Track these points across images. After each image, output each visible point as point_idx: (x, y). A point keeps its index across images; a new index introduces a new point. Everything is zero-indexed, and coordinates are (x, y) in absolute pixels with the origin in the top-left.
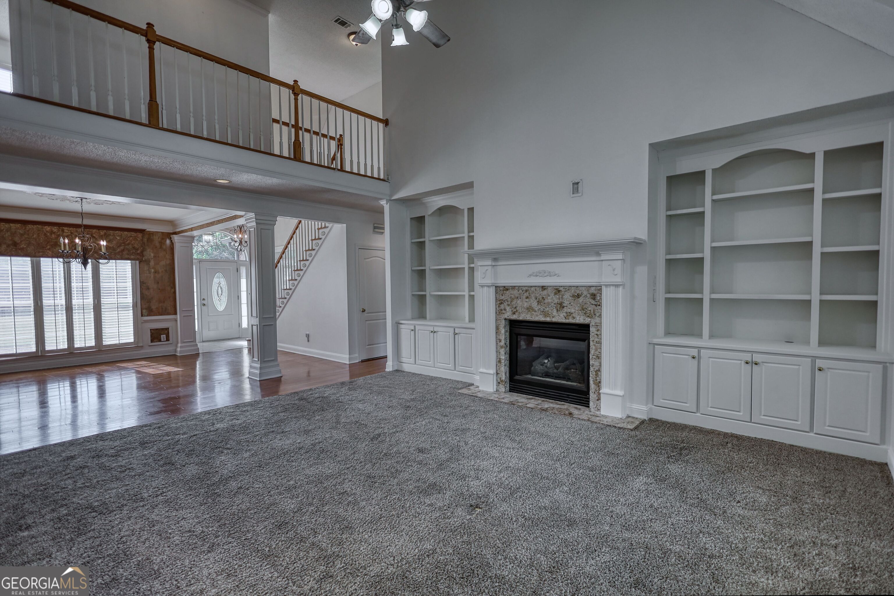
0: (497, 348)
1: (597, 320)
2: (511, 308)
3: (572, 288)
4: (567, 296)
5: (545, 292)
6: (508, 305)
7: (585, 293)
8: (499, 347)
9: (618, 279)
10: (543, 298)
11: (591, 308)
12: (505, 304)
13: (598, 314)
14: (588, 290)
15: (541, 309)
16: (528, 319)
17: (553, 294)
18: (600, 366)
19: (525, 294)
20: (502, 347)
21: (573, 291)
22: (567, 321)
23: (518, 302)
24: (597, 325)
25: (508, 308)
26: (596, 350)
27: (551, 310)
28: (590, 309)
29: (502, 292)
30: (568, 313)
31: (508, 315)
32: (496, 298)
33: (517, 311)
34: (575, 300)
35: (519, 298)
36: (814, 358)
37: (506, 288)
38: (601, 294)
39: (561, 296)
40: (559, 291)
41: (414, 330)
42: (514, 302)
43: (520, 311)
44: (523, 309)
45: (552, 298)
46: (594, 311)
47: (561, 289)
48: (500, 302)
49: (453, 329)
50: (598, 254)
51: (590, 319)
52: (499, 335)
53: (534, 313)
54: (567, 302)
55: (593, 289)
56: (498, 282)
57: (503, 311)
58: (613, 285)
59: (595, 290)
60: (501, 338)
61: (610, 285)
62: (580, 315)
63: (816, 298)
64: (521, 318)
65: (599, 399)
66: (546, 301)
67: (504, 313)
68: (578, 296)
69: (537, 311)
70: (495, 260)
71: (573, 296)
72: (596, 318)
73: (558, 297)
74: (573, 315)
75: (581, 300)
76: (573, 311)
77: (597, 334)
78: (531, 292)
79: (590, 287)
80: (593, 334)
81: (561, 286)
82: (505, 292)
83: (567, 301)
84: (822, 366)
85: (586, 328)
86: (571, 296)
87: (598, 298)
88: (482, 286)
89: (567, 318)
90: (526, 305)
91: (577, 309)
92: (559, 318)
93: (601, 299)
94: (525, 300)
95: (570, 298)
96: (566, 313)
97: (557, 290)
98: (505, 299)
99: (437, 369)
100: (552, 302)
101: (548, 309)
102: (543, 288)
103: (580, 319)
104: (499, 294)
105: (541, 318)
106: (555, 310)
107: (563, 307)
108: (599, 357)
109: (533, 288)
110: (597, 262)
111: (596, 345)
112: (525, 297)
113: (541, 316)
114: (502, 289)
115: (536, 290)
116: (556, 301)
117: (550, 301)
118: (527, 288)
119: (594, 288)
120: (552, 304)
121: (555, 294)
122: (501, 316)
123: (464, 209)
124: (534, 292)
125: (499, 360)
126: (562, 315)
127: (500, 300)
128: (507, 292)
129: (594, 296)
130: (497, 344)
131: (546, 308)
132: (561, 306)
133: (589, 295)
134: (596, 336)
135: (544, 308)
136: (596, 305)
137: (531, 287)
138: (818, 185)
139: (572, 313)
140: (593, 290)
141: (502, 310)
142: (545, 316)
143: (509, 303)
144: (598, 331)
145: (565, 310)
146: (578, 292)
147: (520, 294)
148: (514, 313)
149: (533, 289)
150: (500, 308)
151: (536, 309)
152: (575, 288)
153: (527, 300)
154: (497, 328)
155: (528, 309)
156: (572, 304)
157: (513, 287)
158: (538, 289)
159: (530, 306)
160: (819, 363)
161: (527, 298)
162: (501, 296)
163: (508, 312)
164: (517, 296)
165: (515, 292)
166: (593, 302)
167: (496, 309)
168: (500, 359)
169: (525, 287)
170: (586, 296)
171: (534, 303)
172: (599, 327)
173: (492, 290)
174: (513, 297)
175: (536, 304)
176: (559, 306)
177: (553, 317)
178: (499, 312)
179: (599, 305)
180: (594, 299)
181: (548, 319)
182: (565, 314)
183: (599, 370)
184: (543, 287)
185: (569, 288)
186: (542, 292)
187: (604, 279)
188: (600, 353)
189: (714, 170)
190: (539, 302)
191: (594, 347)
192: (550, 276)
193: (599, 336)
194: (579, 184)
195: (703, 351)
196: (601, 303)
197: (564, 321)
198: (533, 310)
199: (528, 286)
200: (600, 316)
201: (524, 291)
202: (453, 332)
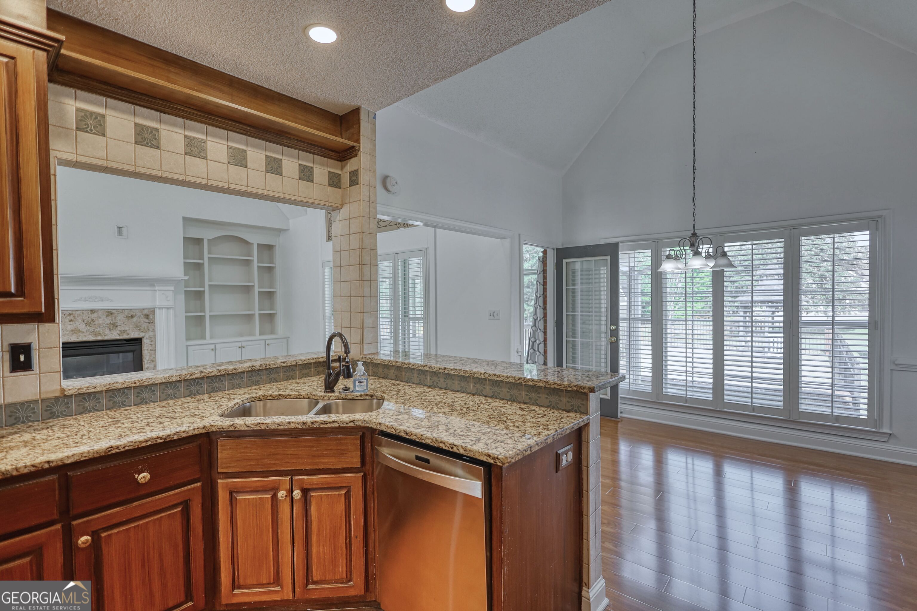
1: (151, 333)
3: (126, 310)
4: (120, 317)
5: (95, 315)
7: (139, 314)
9: (171, 304)
10: (92, 320)
11: (145, 325)
13: (151, 330)
14: (141, 312)
15: (90, 330)
16: (73, 340)
17: (104, 316)
21: (126, 313)
22: (121, 337)
24: (151, 338)
26: (150, 356)
27: (103, 330)
28: (143, 326)
30: (122, 331)
34: (128, 320)
36: (265, 340)
38: (154, 314)
39: (114, 318)
40: (111, 314)
44: (65, 332)
45: (104, 319)
46: (148, 327)
47: (114, 311)
50: (152, 285)
51: (144, 334)
53: (81, 334)
54: (121, 322)
58: (165, 308)
59: (148, 312)
61: (163, 308)
62: (134, 332)
63: (257, 313)
66: (96, 323)
68: (132, 317)
69: (85, 332)
71: (127, 317)
72: (150, 332)
73: (110, 318)
74: (128, 332)
75: (135, 319)
76: (127, 328)
77: (151, 344)
78: (76, 315)
79: (144, 309)
80: (147, 345)
81: (114, 310)
84: (269, 343)
85: (138, 341)
86: (124, 317)
87: (151, 318)
89: (121, 335)
90: (69, 327)
91: (131, 326)
92: (113, 335)
93: (154, 318)
94: (68, 323)
95: (124, 319)
96: (120, 331)
97: (110, 313)
100: (103, 323)
101: (98, 329)
102: (93, 311)
103: (134, 335)
105: (92, 338)
106: (107, 330)
107: (117, 326)
110: (150, 291)
111: (151, 352)
112: (68, 320)
113: (90, 336)
115: (83, 313)
116: (108, 322)
117: (101, 322)
118: (70, 312)
119: (147, 310)
120: (104, 325)
121: (107, 316)
124: (80, 315)
129: (147, 316)
131: (96, 328)
132: (114, 326)
133: (142, 316)
134: (150, 345)
135: (94, 329)
136: (149, 323)
137: (77, 310)
138: (255, 258)
139: (126, 331)
140: (146, 312)
142: (96, 335)
144: (151, 341)
145: (119, 328)
146: (132, 313)
149: (78, 312)
151: (85, 330)
152: (129, 310)
153: (71, 323)
155: (72, 331)
156: (126, 323)
158: (85, 312)
159: (75, 328)
160: (267, 342)
166: (147, 321)
169: (67, 311)
170: (140, 317)
171: (81, 325)
172: (153, 339)
175: (84, 326)
176: (112, 326)
177: (105, 336)
179: (152, 323)
180: (147, 318)
181: (99, 338)
182: (119, 332)
184: (91, 310)
185: (122, 311)
186: (91, 315)
187: (158, 304)
188: (155, 357)
189: (208, 240)
190: (87, 324)
191: (148, 354)
192: (102, 301)
193: (153, 346)
194: (123, 229)
195: (217, 345)
196: (154, 321)
197: (118, 337)
198: (79, 331)
199: (72, 310)
200: (154, 330)
201: (66, 315)
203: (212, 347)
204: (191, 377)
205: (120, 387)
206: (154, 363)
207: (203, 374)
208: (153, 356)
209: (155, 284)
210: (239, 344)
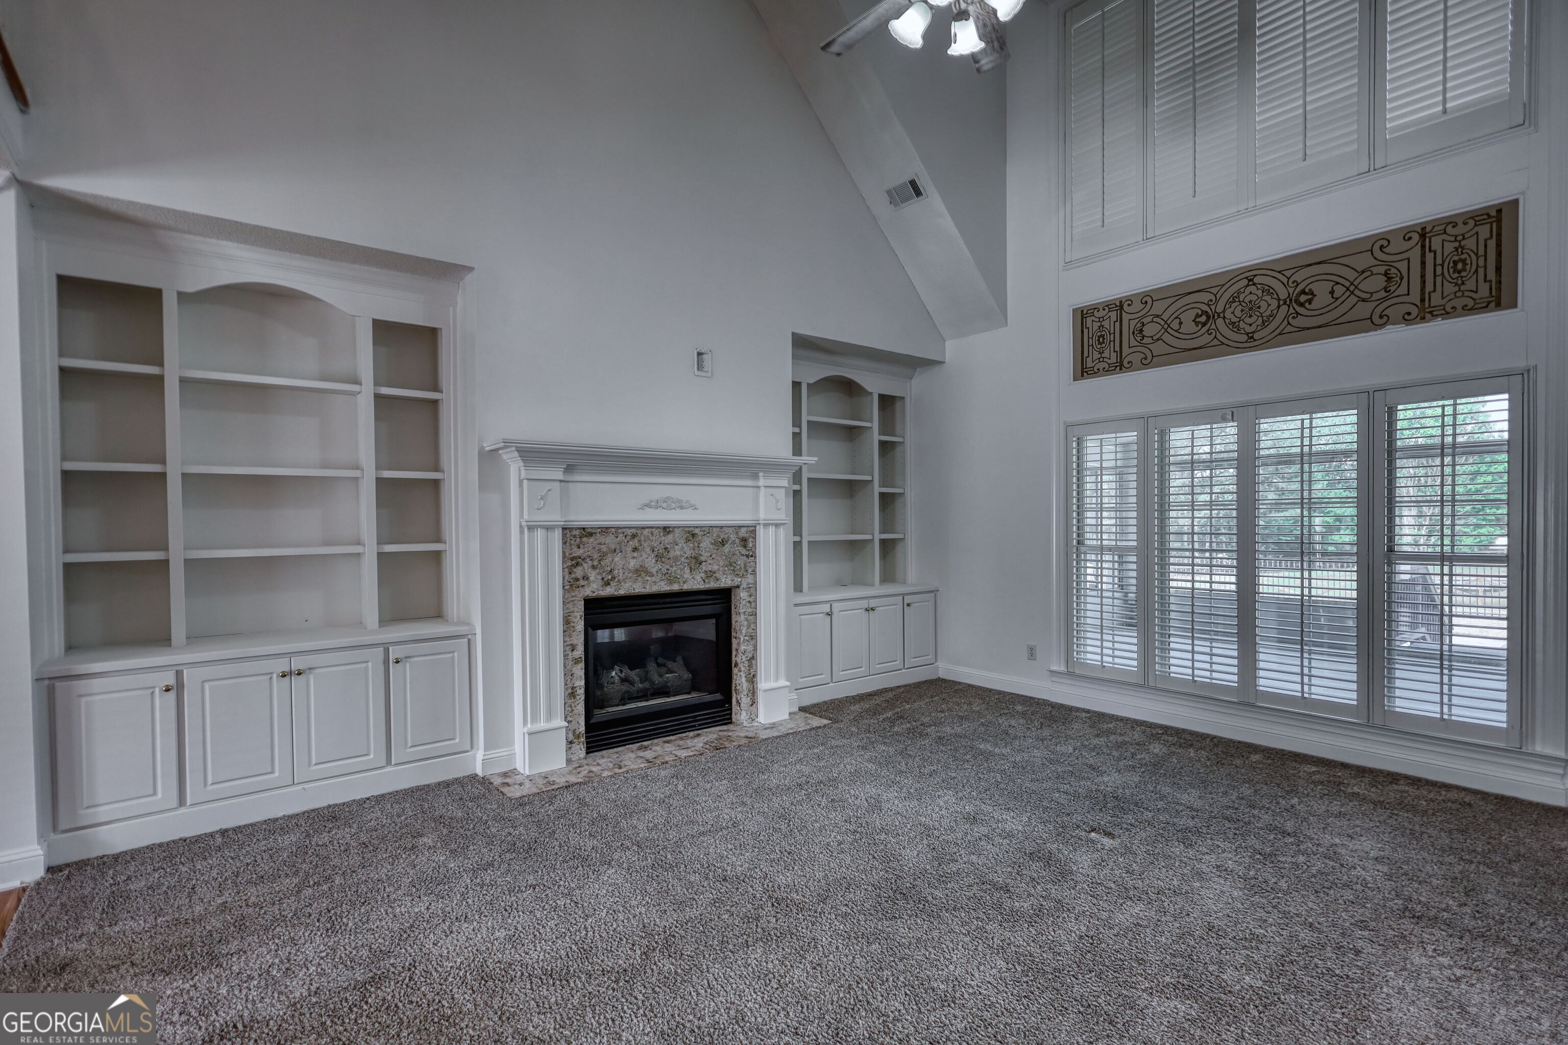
0: (565, 666)
1: (750, 579)
2: (599, 574)
3: (715, 529)
4: (706, 543)
5: (670, 538)
6: (594, 567)
7: (733, 537)
8: (571, 663)
9: (783, 516)
10: (666, 549)
11: (741, 562)
12: (585, 565)
13: (750, 570)
14: (737, 533)
15: (663, 569)
16: (637, 591)
17: (683, 541)
18: (755, 649)
19: (631, 543)
20: (576, 661)
21: (715, 535)
22: (705, 586)
23: (616, 559)
24: (749, 588)
25: (593, 575)
26: (749, 627)
27: (681, 570)
28: (739, 563)
29: (578, 540)
30: (709, 573)
31: (594, 588)
32: (564, 553)
33: (613, 578)
34: (718, 549)
35: (618, 551)
36: (903, 595)
37: (587, 532)
38: (755, 538)
39: (696, 545)
40: (693, 535)
41: (177, 688)
42: (607, 561)
43: (620, 577)
44: (626, 574)
45: (682, 548)
46: (745, 565)
47: (697, 531)
48: (572, 563)
50: (755, 476)
51: (740, 580)
52: (570, 636)
53: (649, 578)
54: (706, 554)
55: (743, 530)
56: (572, 518)
57: (582, 582)
58: (772, 524)
59: (747, 533)
60: (575, 642)
61: (769, 525)
62: (727, 575)
63: (876, 537)
64: (622, 592)
65: (753, 703)
66: (672, 554)
67: (583, 586)
68: (723, 543)
69: (655, 573)
70: (569, 469)
71: (716, 543)
72: (749, 576)
73: (691, 545)
74: (716, 575)
75: (727, 548)
76: (715, 567)
77: (749, 602)
78: (643, 538)
79: (740, 527)
80: (744, 602)
81: (697, 527)
82: (584, 539)
83: (706, 552)
84: (909, 601)
85: (727, 595)
86: (712, 544)
87: (751, 545)
89: (706, 581)
90: (632, 564)
91: (721, 564)
92: (694, 582)
93: (755, 546)
94: (630, 554)
95: (711, 547)
96: (706, 572)
97: (691, 534)
98: (585, 555)
99: (306, 786)
100: (681, 556)
101: (674, 569)
102: (666, 530)
103: (725, 581)
104: (571, 545)
105: (663, 587)
106: (687, 570)
107: (701, 563)
108: (753, 637)
109: (647, 530)
110: (751, 489)
111: (749, 618)
112: (630, 548)
113: (663, 583)
114: (577, 533)
115: (652, 534)
116: (689, 553)
117: (678, 553)
118: (633, 531)
119: (745, 529)
120: (683, 559)
121: (687, 540)
122: (576, 593)
124: (648, 537)
125: (570, 691)
126: (698, 578)
127: (572, 559)
128: (591, 540)
129: (744, 542)
130: (565, 656)
131: (672, 567)
133: (737, 541)
134: (748, 604)
135: (668, 567)
136: (747, 556)
137: (643, 528)
138: (875, 425)
139: (714, 572)
140: (743, 533)
141: (577, 580)
142: (671, 582)
143: (595, 563)
144: (750, 596)
145: (704, 567)
146: (723, 536)
147: (620, 543)
148: (607, 584)
149: (646, 532)
150: (573, 576)
151: (654, 571)
152: (718, 529)
153: (635, 554)
154: (567, 621)
155: (637, 570)
156: (713, 556)
157: (605, 530)
158: (656, 532)
159: (641, 566)
160: (908, 599)
161: (635, 549)
162: (575, 549)
163: (594, 582)
164: (613, 547)
165: (610, 541)
166: (744, 552)
167: (564, 578)
168: (573, 688)
169: (630, 528)
170: (734, 543)
171: (650, 559)
172: (753, 589)
173: (557, 535)
174: (605, 550)
175: (654, 561)
176: (694, 561)
177: (684, 582)
178: (571, 584)
179: (752, 556)
180: (745, 547)
181: (676, 587)
182: (703, 575)
183: (753, 658)
184: (665, 528)
185: (708, 529)
186: (663, 538)
187: (762, 515)
188: (755, 630)
189: (808, 384)
190: (659, 557)
191: (746, 623)
192: (682, 508)
193: (753, 604)
194: (705, 356)
195: (835, 605)
196: (754, 552)
197: (702, 586)
198: (648, 573)
199: (637, 528)
200: (754, 573)
201: (628, 538)
202: (381, 657)
203: (826, 607)
206: (754, 641)
208: (752, 626)
209: (761, 474)
210: (864, 604)
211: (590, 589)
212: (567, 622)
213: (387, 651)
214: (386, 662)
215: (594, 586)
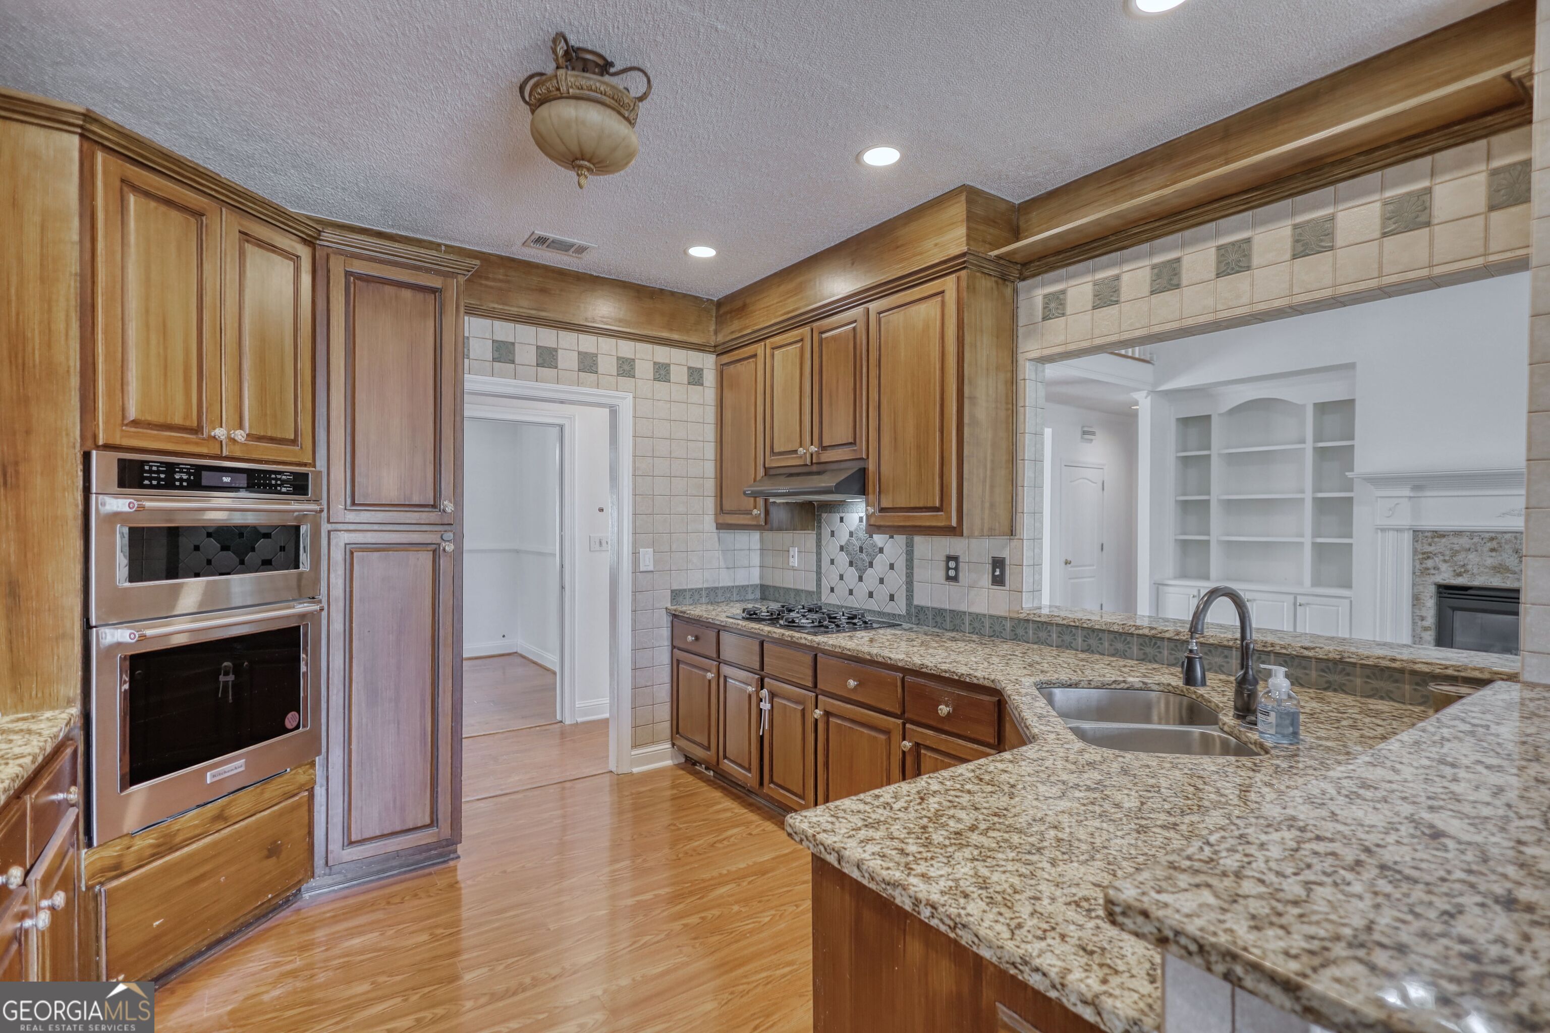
0: (1414, 630)
2: (1451, 566)
6: (1445, 561)
8: (1420, 629)
12: (1436, 559)
19: (1488, 544)
20: (1426, 629)
23: (1471, 557)
25: (1444, 567)
29: (1430, 540)
31: (1446, 577)
32: (1415, 548)
33: (1467, 571)
35: (1472, 550)
37: (1438, 535)
42: (1460, 557)
43: (1474, 571)
44: (1481, 569)
48: (1423, 556)
49: (1292, 597)
52: (1420, 609)
53: (1510, 575)
56: (1421, 523)
57: (1432, 571)
60: (1424, 614)
64: (1476, 583)
67: (1434, 575)
70: (1417, 488)
78: (1503, 541)
82: (1436, 540)
88: (1383, 530)
90: (1489, 562)
94: (1487, 554)
98: (1436, 552)
104: (1422, 543)
112: (1488, 549)
114: (1429, 534)
118: (1492, 535)
122: (1427, 579)
123: (1304, 406)
124: (1510, 541)
127: (1423, 553)
128: (1444, 540)
130: (1414, 623)
141: (1428, 569)
143: (1447, 558)
147: (1474, 544)
148: (1459, 575)
150: (1424, 566)
153: (1493, 554)
154: (1417, 598)
155: (1497, 568)
157: (1458, 533)
161: (1493, 550)
162: (1426, 546)
163: (1445, 572)
164: (1467, 547)
165: (1463, 541)
167: (1414, 567)
169: (1487, 532)
171: (1512, 559)
173: (1407, 537)
174: (1458, 549)
178: (1421, 572)
199: (1499, 532)
201: (1486, 540)
202: (1292, 601)
204: (1137, 632)
205: (1061, 622)
207: (1153, 632)
211: (1441, 577)
212: (1416, 600)
213: (1295, 598)
214: (1295, 604)
215: (1446, 575)
